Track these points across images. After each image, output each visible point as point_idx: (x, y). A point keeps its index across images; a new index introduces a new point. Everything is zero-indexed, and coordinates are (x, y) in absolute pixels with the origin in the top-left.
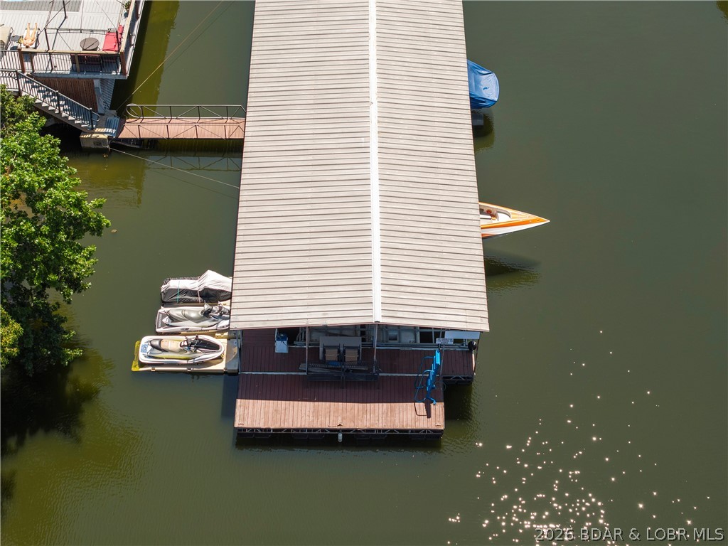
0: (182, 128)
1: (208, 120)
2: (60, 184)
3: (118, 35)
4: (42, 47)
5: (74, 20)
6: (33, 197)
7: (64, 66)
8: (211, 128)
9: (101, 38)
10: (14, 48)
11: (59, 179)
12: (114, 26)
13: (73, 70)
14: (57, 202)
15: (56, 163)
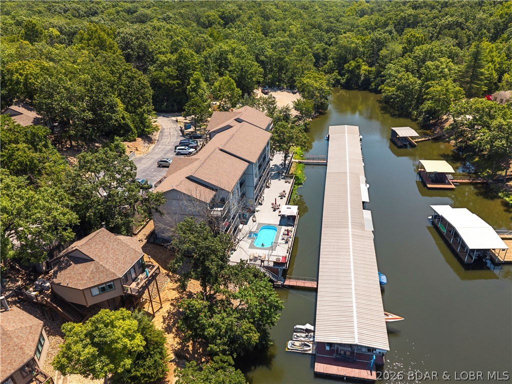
0: (300, 283)
1: (307, 281)
2: (273, 296)
3: (286, 257)
4: (267, 259)
5: (274, 253)
6: (265, 298)
7: (271, 264)
9: (281, 258)
10: (259, 259)
11: (272, 294)
12: (284, 256)
13: (274, 266)
14: (272, 301)
15: (272, 290)
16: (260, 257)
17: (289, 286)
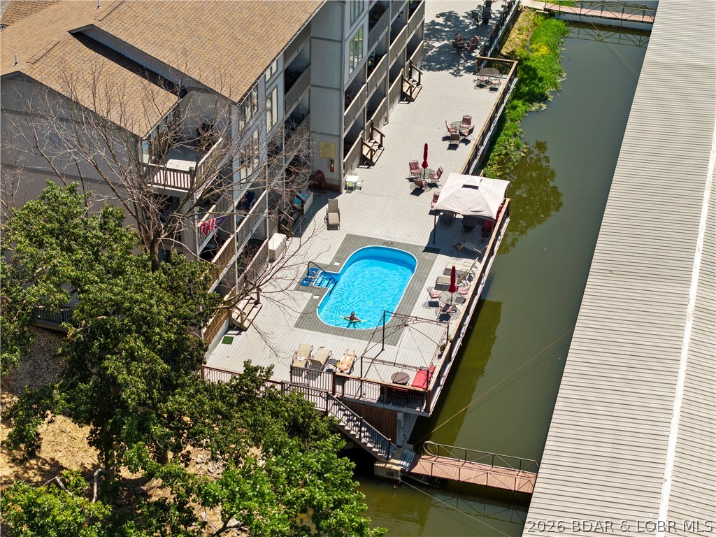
0: (474, 473)
1: (500, 469)
2: (347, 507)
3: (428, 374)
4: (356, 374)
5: (390, 353)
6: (319, 514)
7: (372, 395)
8: (502, 478)
9: (412, 374)
10: (329, 371)
11: (347, 502)
12: (426, 365)
13: (380, 400)
14: (341, 523)
15: (348, 486)
16: (335, 362)
17: (431, 479)
